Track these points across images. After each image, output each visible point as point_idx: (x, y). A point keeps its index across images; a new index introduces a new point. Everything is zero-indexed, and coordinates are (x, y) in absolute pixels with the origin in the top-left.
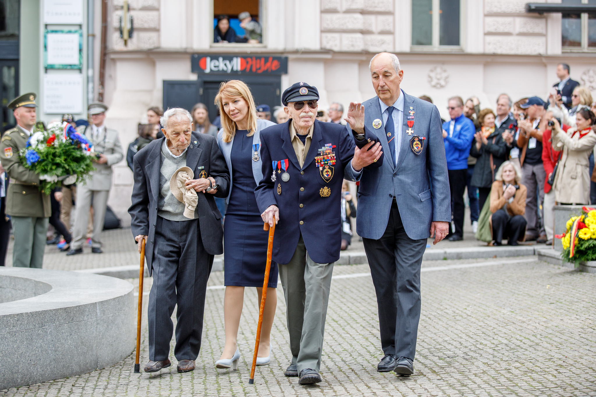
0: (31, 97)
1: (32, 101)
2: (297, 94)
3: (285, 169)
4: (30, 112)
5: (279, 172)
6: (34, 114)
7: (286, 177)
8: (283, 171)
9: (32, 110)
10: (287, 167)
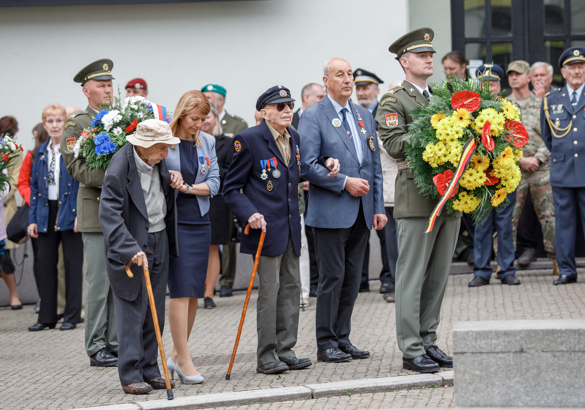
0: (105, 66)
1: (105, 71)
2: (277, 96)
3: (275, 167)
4: (103, 86)
5: (269, 170)
6: (108, 89)
7: (277, 174)
8: (273, 168)
9: (106, 84)
10: (276, 165)
